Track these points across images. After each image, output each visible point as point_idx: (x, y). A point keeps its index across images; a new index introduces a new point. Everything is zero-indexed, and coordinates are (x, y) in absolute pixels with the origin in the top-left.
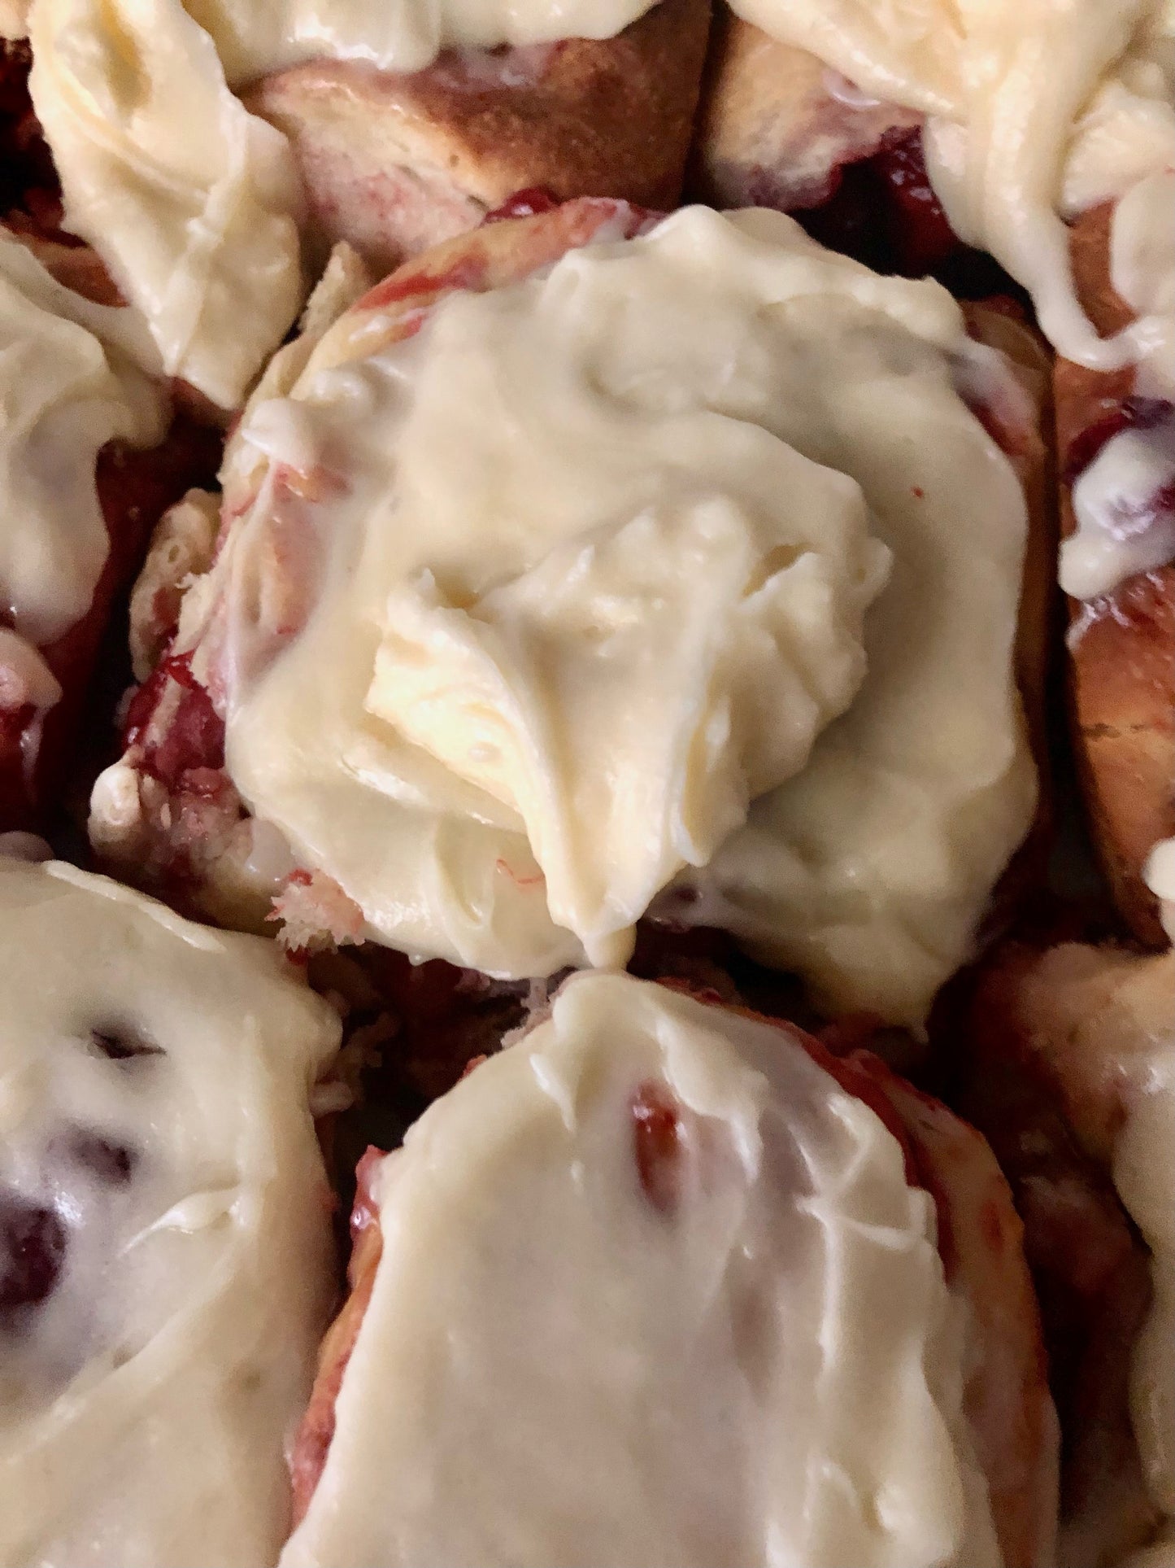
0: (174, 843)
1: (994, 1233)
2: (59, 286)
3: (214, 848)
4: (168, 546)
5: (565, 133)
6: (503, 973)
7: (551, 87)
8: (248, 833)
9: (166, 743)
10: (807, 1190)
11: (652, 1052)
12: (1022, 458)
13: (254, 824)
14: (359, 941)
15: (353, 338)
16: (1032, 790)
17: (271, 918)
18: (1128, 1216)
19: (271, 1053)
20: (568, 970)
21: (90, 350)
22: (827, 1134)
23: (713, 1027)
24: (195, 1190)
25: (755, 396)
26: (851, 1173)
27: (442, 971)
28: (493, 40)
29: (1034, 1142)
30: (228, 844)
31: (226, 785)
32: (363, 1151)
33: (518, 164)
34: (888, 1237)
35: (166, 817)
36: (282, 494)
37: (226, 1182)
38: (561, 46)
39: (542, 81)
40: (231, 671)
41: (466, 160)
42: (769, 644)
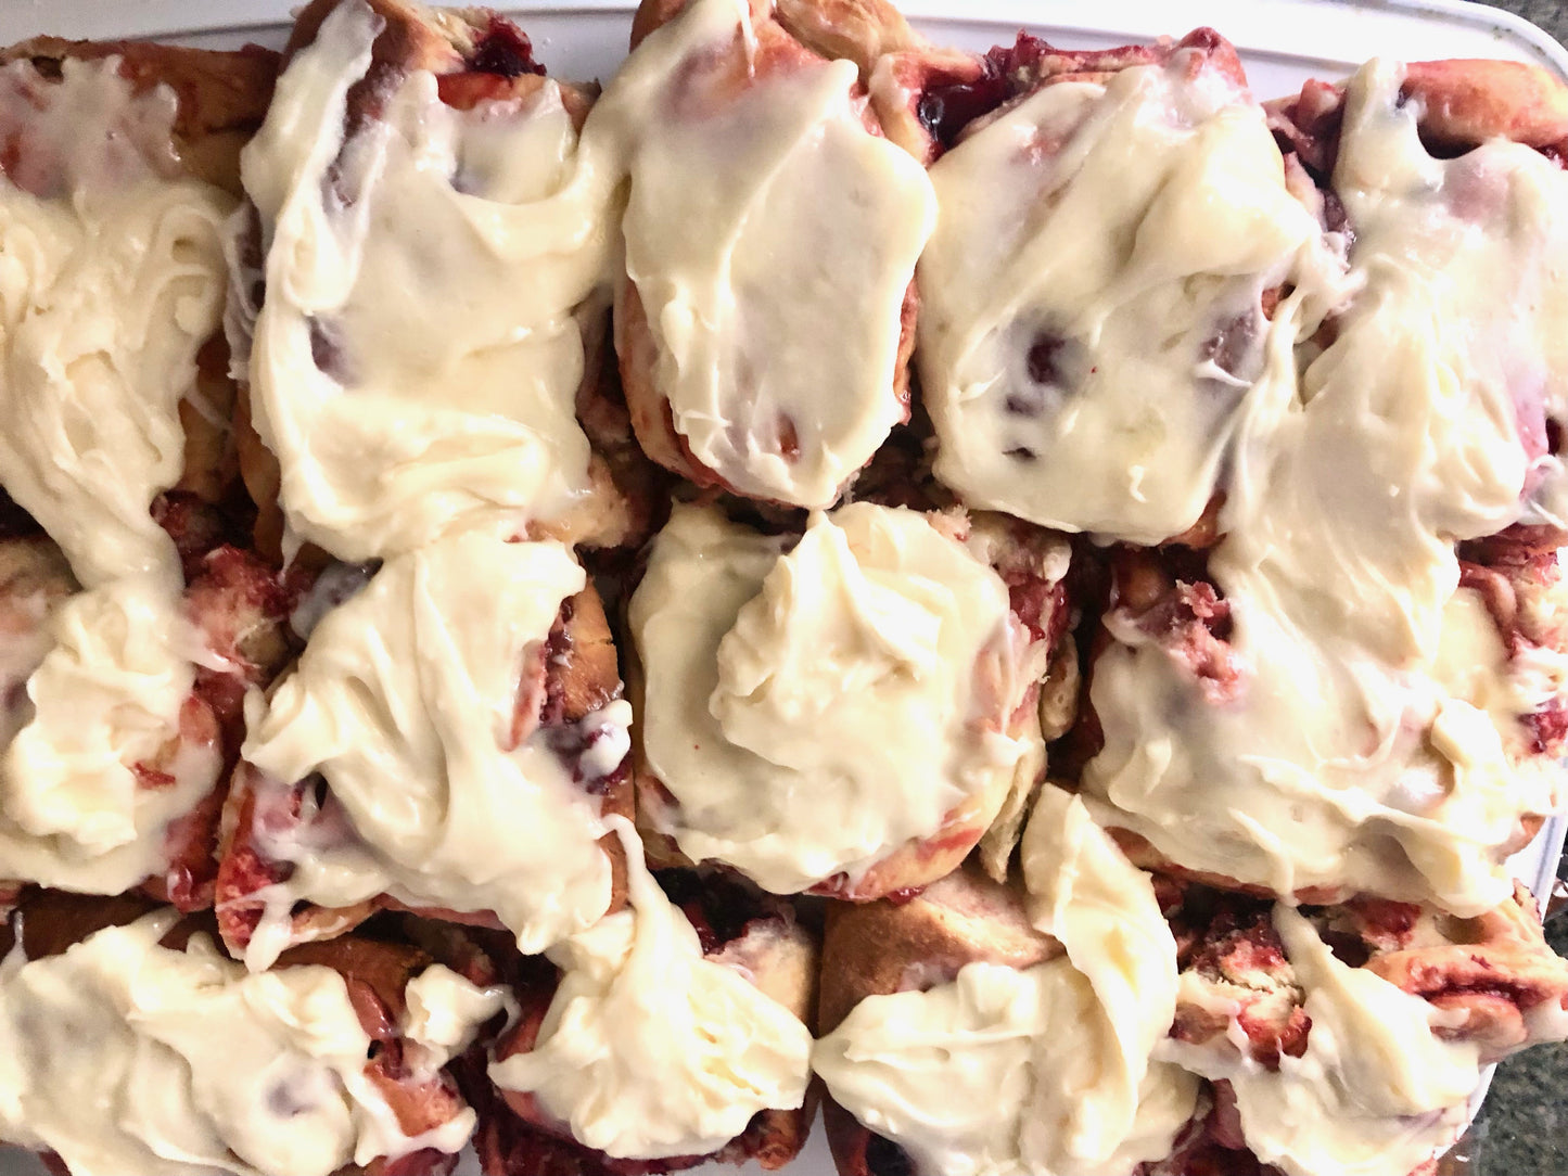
0: (1027, 550)
1: (645, 419)
2: (1140, 832)
3: (1007, 549)
4: (1064, 703)
5: (886, 937)
6: (864, 504)
7: (898, 966)
8: (991, 557)
9: (1042, 600)
10: (728, 429)
11: (794, 477)
12: (647, 774)
13: (989, 561)
14: (929, 511)
15: (978, 811)
16: (632, 617)
17: (970, 518)
18: (585, 432)
19: (957, 459)
20: (834, 509)
21: (1116, 797)
22: (720, 451)
23: (771, 489)
24: (977, 399)
25: (778, 782)
26: (711, 439)
27: (892, 504)
28: (931, 992)
29: (623, 458)
30: (999, 552)
31: (1006, 580)
32: (909, 423)
33: (909, 918)
34: (695, 415)
35: (1032, 560)
36: (997, 720)
37: (964, 404)
38: (894, 991)
39: (903, 969)
40: (1010, 631)
41: (936, 918)
42: (762, 654)
